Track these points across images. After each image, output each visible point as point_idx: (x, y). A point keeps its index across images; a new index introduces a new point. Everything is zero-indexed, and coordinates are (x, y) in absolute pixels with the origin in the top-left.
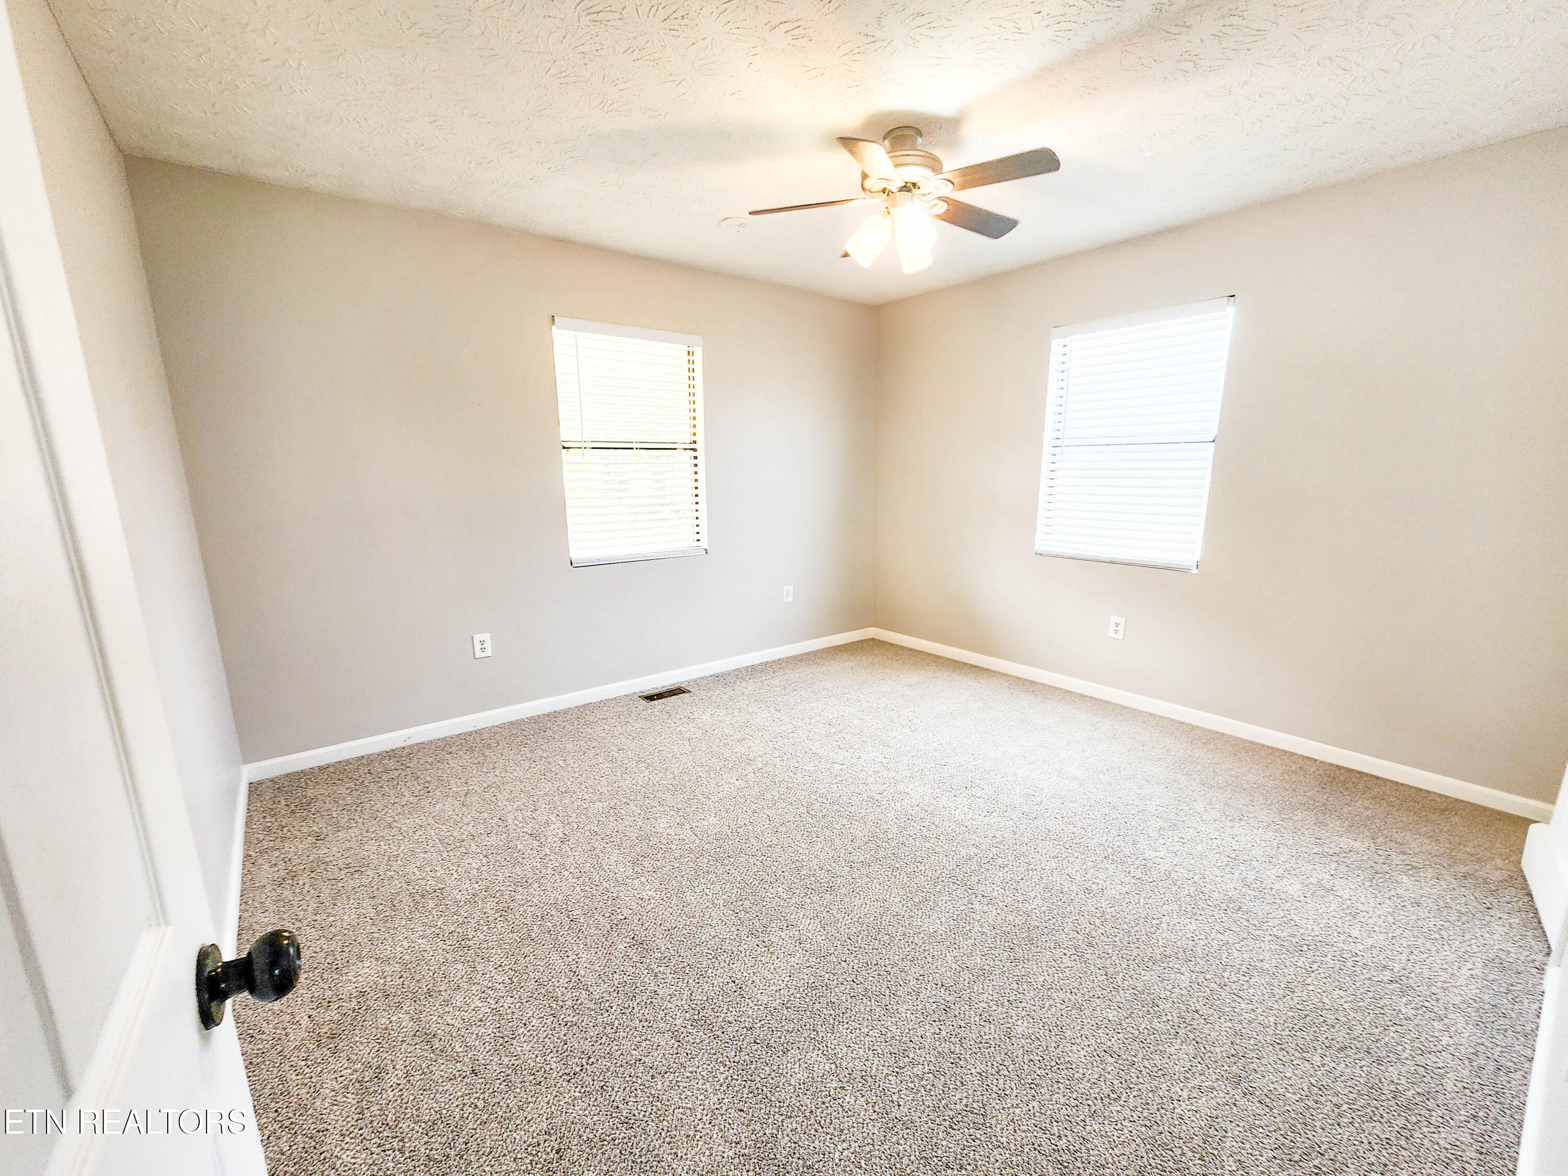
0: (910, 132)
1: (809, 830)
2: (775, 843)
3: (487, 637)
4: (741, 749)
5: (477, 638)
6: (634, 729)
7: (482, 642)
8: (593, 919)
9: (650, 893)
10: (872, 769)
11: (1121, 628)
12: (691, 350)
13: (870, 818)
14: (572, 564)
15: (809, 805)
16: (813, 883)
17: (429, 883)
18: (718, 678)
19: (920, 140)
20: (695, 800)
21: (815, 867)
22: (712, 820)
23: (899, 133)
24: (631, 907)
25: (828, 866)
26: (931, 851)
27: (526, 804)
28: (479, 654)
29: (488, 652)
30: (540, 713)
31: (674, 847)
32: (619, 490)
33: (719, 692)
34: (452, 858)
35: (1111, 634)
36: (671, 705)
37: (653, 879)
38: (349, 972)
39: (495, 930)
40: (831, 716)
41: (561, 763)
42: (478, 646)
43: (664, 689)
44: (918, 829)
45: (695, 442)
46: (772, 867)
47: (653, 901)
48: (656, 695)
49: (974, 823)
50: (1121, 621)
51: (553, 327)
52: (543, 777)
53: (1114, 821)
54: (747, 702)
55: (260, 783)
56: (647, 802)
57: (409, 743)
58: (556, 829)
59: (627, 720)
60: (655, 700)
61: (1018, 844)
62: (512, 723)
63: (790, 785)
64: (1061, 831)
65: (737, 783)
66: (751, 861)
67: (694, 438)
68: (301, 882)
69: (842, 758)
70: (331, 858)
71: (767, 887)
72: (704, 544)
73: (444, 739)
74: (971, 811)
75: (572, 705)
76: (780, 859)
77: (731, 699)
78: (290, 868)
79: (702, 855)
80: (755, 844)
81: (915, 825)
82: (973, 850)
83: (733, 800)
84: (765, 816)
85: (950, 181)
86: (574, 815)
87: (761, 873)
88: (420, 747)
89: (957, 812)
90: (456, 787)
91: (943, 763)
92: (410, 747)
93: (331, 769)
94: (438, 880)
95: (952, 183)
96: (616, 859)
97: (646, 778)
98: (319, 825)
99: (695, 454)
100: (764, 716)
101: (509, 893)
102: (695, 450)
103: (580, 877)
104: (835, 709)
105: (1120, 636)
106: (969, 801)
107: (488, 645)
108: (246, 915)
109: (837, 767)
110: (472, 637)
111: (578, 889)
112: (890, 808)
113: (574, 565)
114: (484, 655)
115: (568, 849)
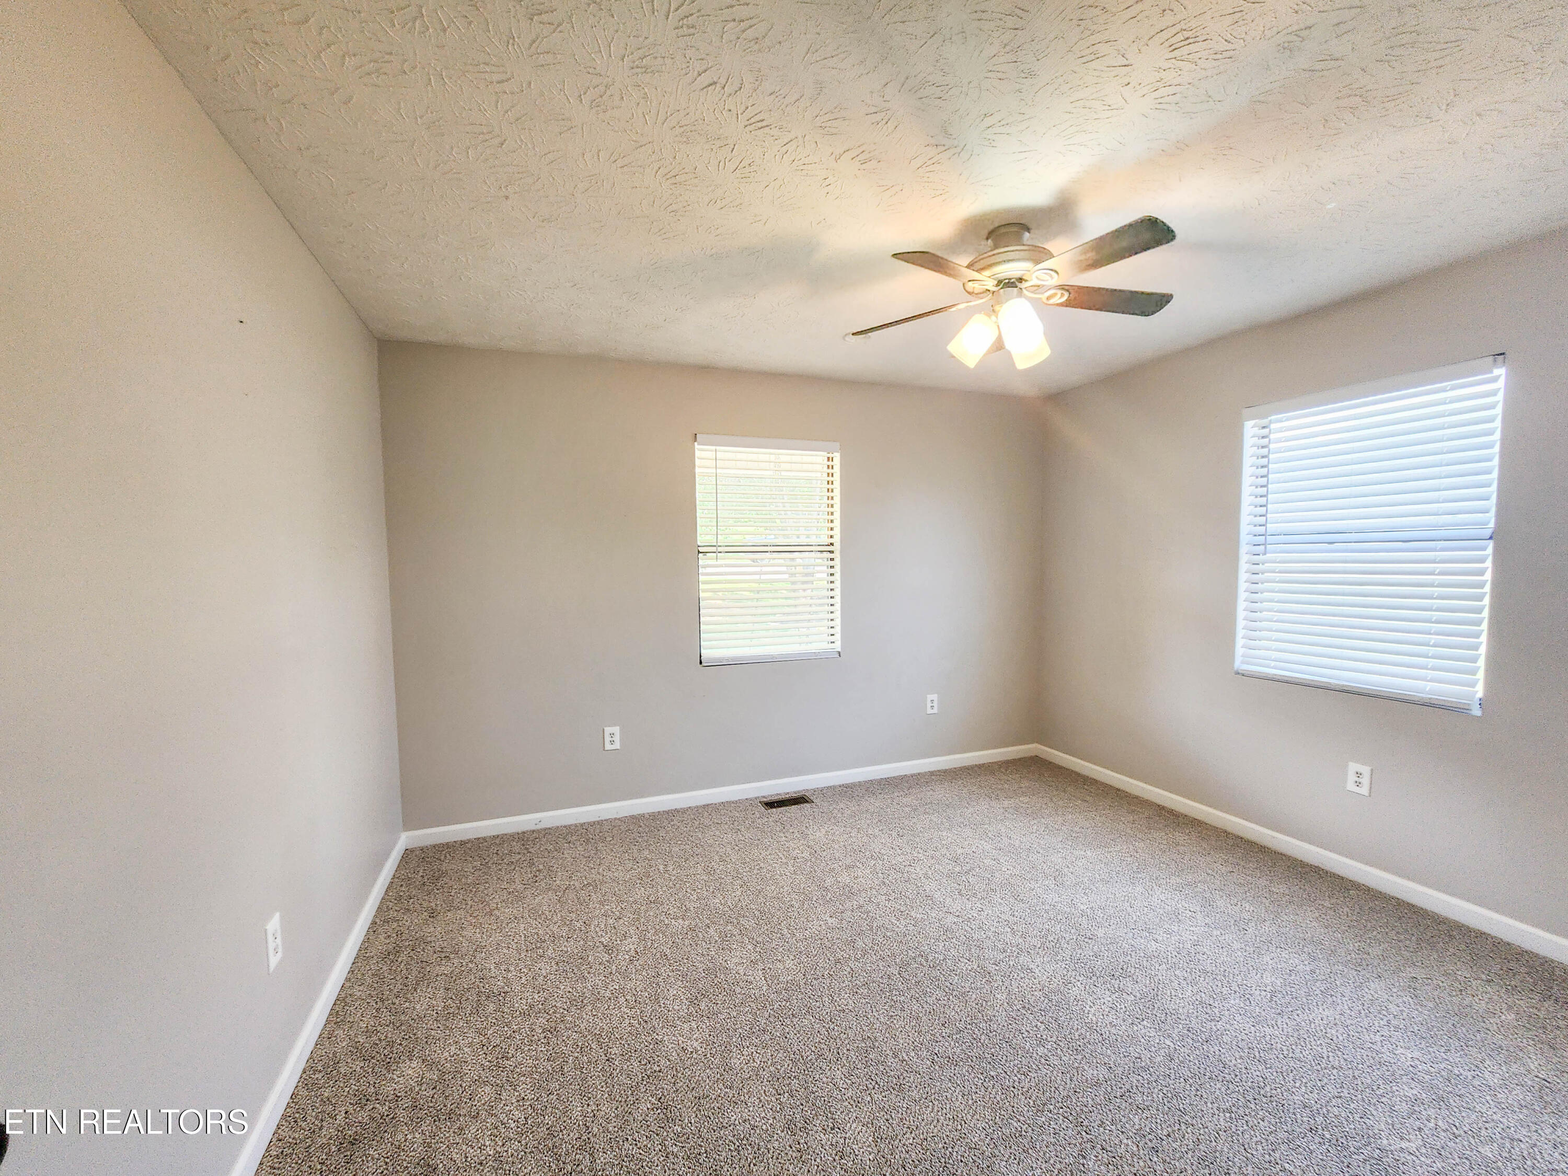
0: (1015, 229)
1: (894, 998)
2: (850, 1008)
3: (616, 730)
4: (845, 878)
5: (608, 730)
6: (743, 839)
7: (612, 735)
8: (628, 1063)
9: (696, 1044)
10: (993, 929)
11: (1365, 780)
12: (830, 455)
13: (974, 996)
14: (701, 663)
15: (904, 966)
16: (880, 1074)
17: (499, 983)
18: (848, 791)
19: (1027, 235)
20: (779, 935)
21: (888, 1052)
22: (789, 963)
23: (1003, 230)
24: (671, 1058)
25: (904, 1055)
26: (1043, 1061)
27: (614, 910)
28: (608, 746)
29: (617, 745)
30: (661, 810)
31: (738, 990)
32: (804, 583)
33: (842, 806)
34: (528, 959)
35: (1351, 786)
36: (789, 816)
37: (704, 1027)
38: (397, 1071)
39: (534, 1053)
40: (960, 851)
41: (661, 867)
42: (607, 739)
43: (787, 796)
44: (1034, 1024)
45: (832, 544)
46: (838, 1040)
47: (695, 1056)
48: (777, 802)
49: (1113, 1031)
50: (1366, 770)
51: (696, 443)
52: (638, 882)
53: (1335, 1071)
54: (868, 822)
55: (412, 851)
56: (729, 928)
57: (539, 827)
58: (630, 945)
59: (739, 827)
60: (775, 807)
61: (1173, 1077)
62: (632, 817)
63: (888, 934)
64: (1244, 1071)
65: (830, 921)
66: (817, 1026)
67: (832, 541)
68: (400, 960)
69: (959, 908)
70: (433, 939)
71: (824, 1068)
72: (838, 646)
73: (570, 826)
74: (1113, 1012)
75: (693, 804)
76: (849, 1031)
77: (853, 816)
78: (397, 943)
79: (765, 1007)
80: (827, 1004)
81: (1031, 1017)
82: (1103, 1072)
83: (819, 942)
84: (849, 970)
85: (1052, 270)
86: (652, 931)
87: (823, 1046)
88: (547, 832)
89: (1092, 1010)
90: (560, 880)
91: (1089, 934)
92: (539, 831)
93: (469, 845)
94: (508, 982)
95: (1056, 272)
96: (675, 992)
97: (737, 899)
98: (437, 902)
99: (832, 556)
100: (883, 841)
101: (562, 1010)
102: (832, 552)
103: (634, 1008)
104: (966, 843)
105: (1364, 790)
106: (1114, 996)
107: (617, 738)
108: (348, 984)
109: (950, 919)
110: (604, 729)
111: (627, 1021)
112: (1003, 988)
113: (704, 664)
114: (613, 747)
115: (634, 971)
